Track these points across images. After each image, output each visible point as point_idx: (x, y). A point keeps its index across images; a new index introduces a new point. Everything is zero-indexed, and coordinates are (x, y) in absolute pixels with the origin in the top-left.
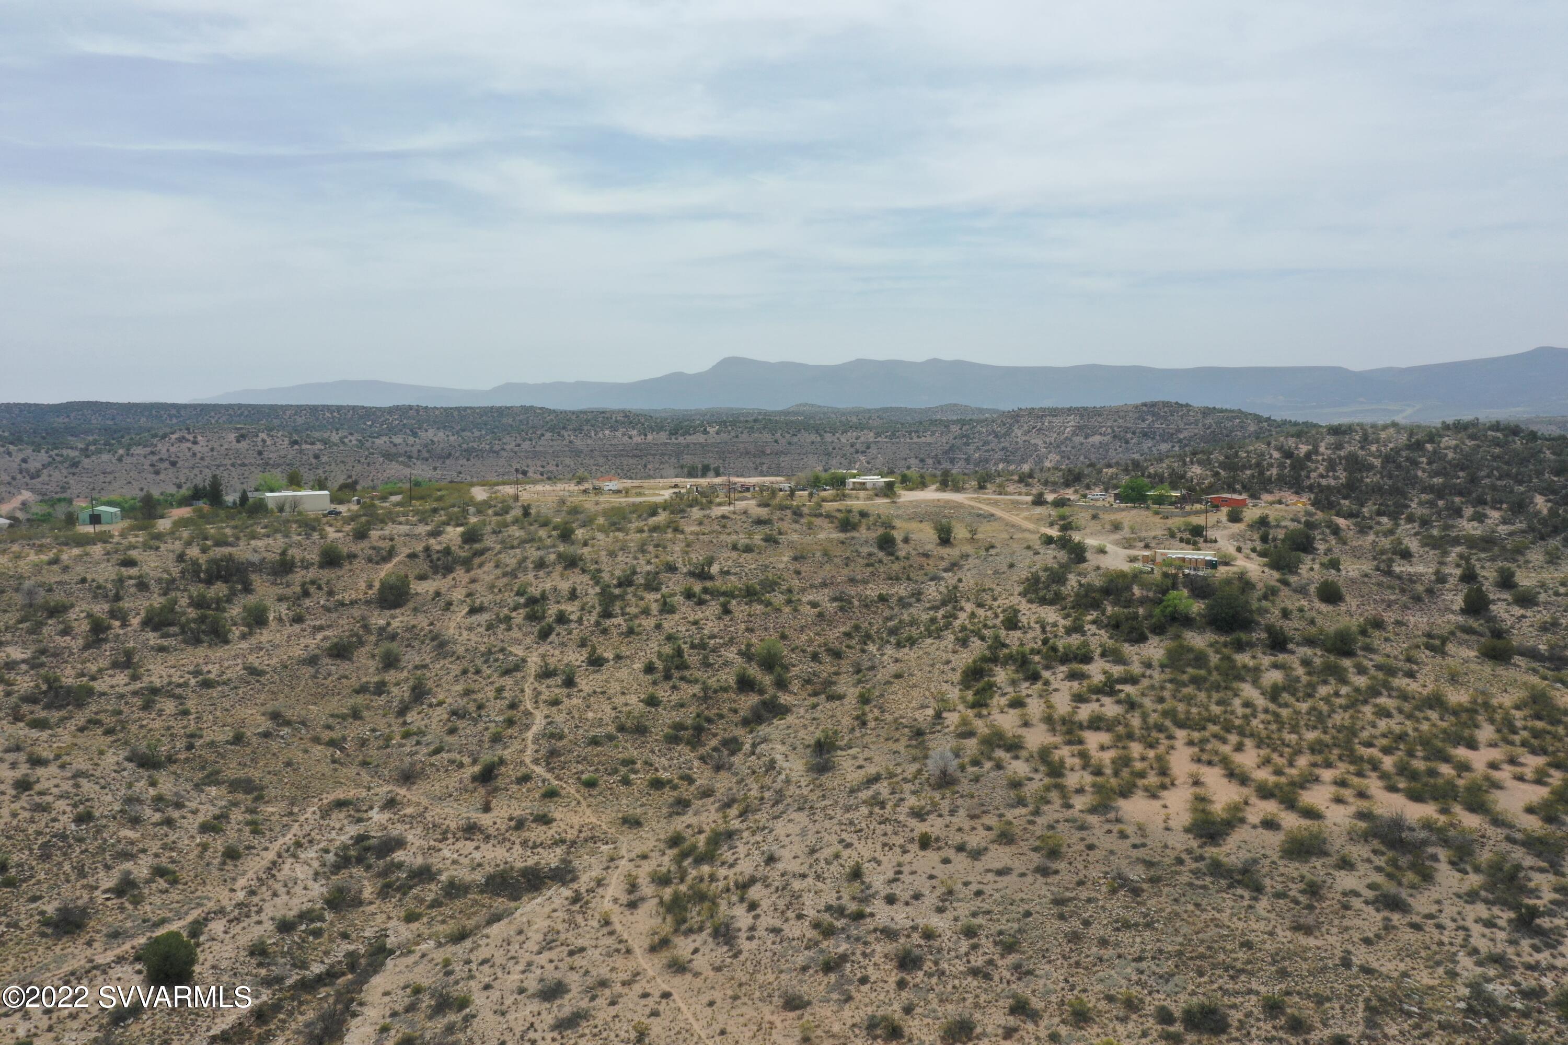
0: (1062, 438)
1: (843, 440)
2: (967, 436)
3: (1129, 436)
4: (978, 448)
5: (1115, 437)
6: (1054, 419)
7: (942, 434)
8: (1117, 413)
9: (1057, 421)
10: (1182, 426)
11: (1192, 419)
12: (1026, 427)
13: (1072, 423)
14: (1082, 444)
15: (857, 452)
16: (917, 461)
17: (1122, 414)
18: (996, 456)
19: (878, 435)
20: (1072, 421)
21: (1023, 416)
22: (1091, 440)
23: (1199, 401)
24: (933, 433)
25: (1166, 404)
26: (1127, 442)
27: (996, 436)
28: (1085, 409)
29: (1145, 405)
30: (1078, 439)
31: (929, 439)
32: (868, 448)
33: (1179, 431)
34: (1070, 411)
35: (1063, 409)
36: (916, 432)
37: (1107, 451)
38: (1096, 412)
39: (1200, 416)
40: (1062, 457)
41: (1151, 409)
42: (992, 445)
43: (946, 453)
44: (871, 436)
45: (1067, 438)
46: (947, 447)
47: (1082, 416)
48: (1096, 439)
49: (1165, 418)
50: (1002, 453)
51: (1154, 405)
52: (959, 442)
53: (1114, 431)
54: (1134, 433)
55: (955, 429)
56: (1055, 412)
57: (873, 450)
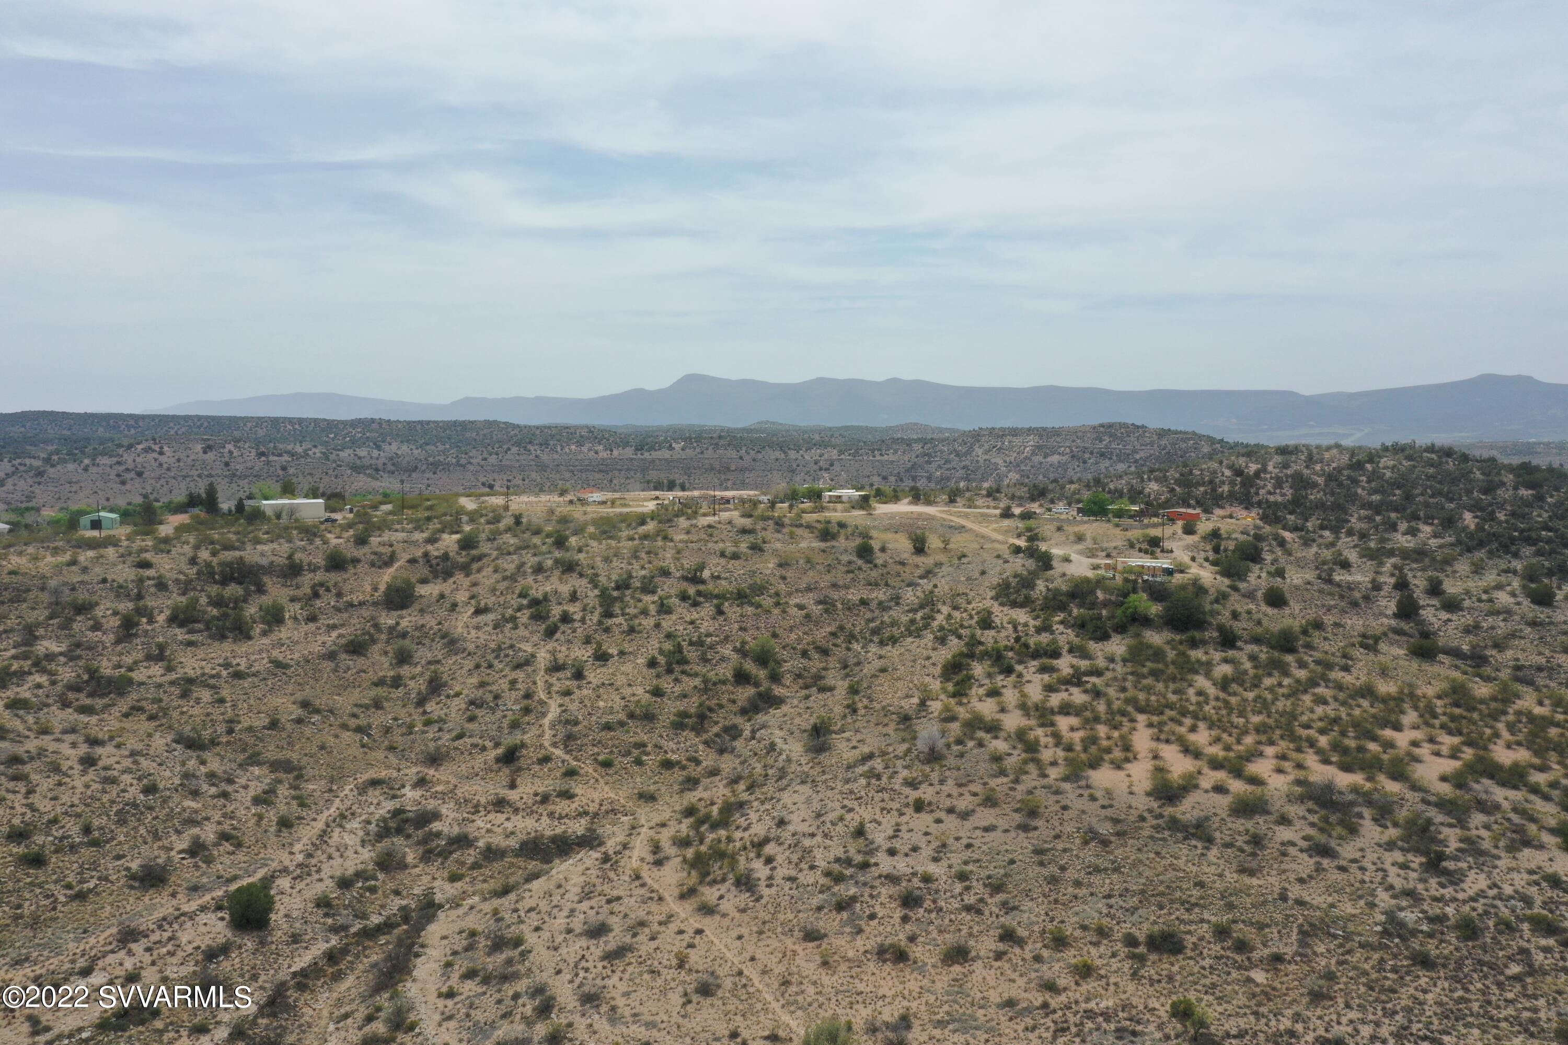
0: (1022, 456)
1: (807, 457)
2: (928, 455)
3: (1087, 456)
4: (939, 467)
5: (1073, 457)
6: (1014, 439)
7: (904, 452)
8: (1076, 433)
9: (1017, 441)
10: (1138, 447)
11: (1148, 441)
12: (986, 447)
13: (1031, 443)
14: (1041, 463)
15: (821, 469)
16: (880, 479)
17: (1080, 434)
18: (957, 474)
19: (841, 452)
20: (1032, 441)
21: (984, 435)
22: (1049, 459)
23: (1154, 422)
24: (896, 452)
25: (1123, 425)
26: (1085, 462)
27: (957, 455)
28: (1044, 429)
29: (1102, 426)
30: (1037, 459)
31: (891, 457)
32: (832, 465)
33: (1135, 451)
34: (1030, 431)
35: (1022, 429)
36: (879, 450)
37: (1066, 471)
38: (1055, 432)
39: (1155, 437)
40: (1022, 476)
41: (1108, 429)
42: (953, 464)
43: (907, 471)
44: (834, 454)
45: (1026, 458)
46: (909, 465)
47: (1041, 436)
48: (1055, 459)
49: (1122, 439)
50: (963, 471)
51: (1111, 426)
52: (921, 460)
53: (1072, 451)
54: (1092, 453)
55: (917, 447)
56: (1015, 432)
57: (837, 467)
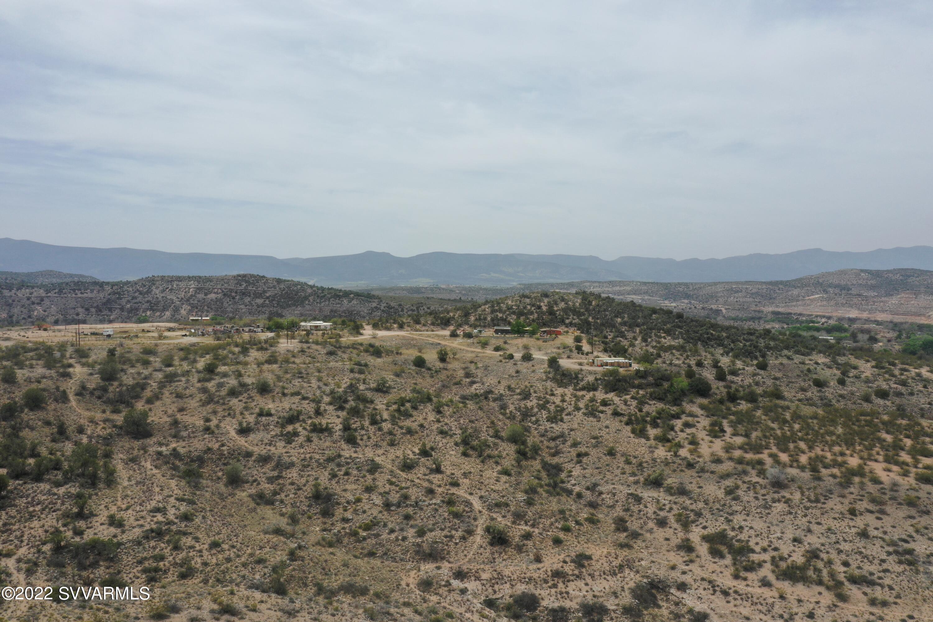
0: (189, 295)
1: (20, 295)
2: (119, 293)
3: (233, 294)
4: (129, 301)
5: (224, 295)
6: (180, 283)
7: (99, 291)
8: (223, 280)
9: (182, 284)
10: (266, 289)
11: (271, 285)
12: (161, 288)
13: (193, 286)
14: (204, 299)
15: (33, 303)
16: (83, 310)
17: (226, 281)
18: (144, 306)
19: (48, 291)
20: (193, 285)
21: (157, 281)
22: (209, 296)
23: (270, 274)
24: (92, 291)
25: (252, 276)
26: (234, 298)
27: (141, 293)
28: (200, 277)
29: (239, 276)
30: (201, 296)
31: (90, 295)
32: (42, 300)
33: (265, 292)
34: (189, 278)
35: (184, 277)
36: (80, 290)
37: (222, 304)
38: (209, 279)
39: (275, 283)
40: (192, 307)
41: (242, 279)
42: (139, 299)
43: (104, 304)
44: (42, 293)
45: (192, 296)
46: (105, 300)
47: (199, 282)
48: (212, 296)
49: (253, 284)
50: (148, 304)
51: (245, 276)
52: (113, 297)
53: (223, 292)
54: (236, 293)
55: (108, 288)
56: (180, 279)
57: (47, 302)
